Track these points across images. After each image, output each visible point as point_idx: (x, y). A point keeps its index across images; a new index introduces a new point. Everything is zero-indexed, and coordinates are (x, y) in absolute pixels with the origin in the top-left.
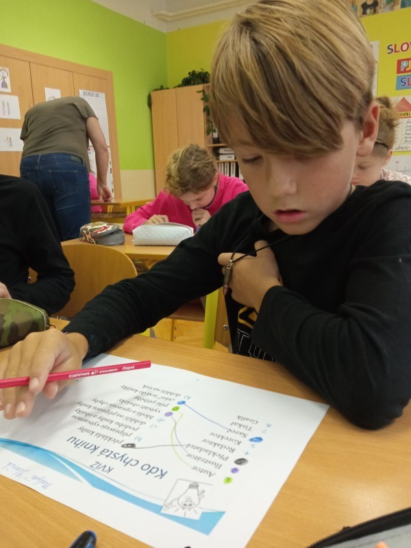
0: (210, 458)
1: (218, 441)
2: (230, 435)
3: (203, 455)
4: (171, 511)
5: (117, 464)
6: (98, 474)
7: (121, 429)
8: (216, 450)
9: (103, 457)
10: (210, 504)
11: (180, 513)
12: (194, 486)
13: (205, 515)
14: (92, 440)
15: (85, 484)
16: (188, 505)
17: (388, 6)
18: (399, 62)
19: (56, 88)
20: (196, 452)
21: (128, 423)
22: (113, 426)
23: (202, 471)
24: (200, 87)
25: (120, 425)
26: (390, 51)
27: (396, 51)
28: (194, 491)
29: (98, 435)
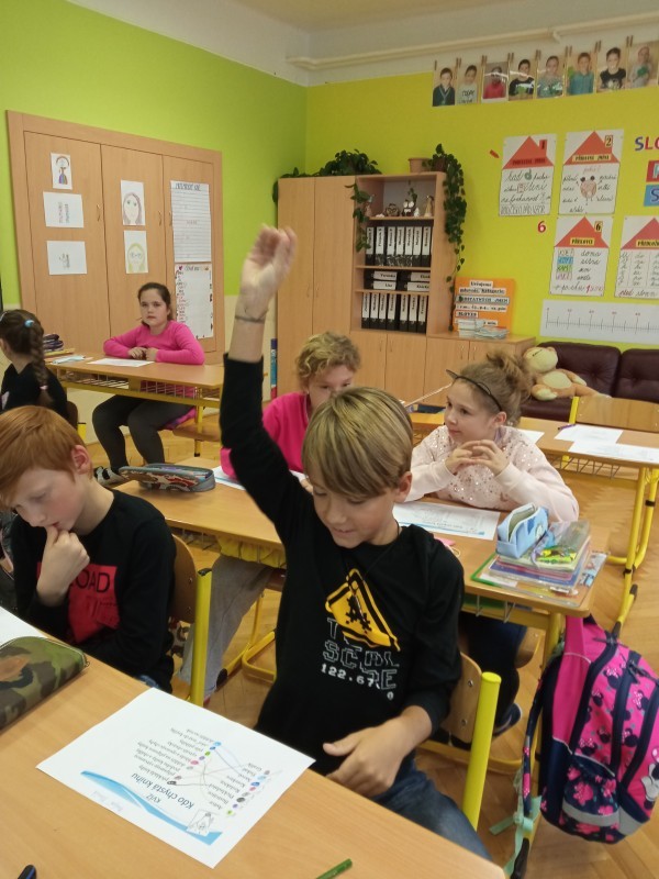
0: (222, 796)
1: (230, 782)
2: (240, 779)
3: (219, 793)
4: (192, 830)
5: (163, 796)
6: (152, 803)
7: (168, 769)
8: (228, 790)
9: (155, 790)
10: (214, 828)
11: (197, 832)
12: (208, 815)
13: (210, 834)
14: (149, 777)
15: (144, 810)
16: (202, 827)
17: (641, 80)
18: (651, 165)
19: (137, 180)
20: (214, 791)
21: (173, 764)
22: (163, 766)
23: (215, 805)
24: (351, 179)
25: (168, 766)
26: (639, 146)
27: (647, 148)
28: (207, 819)
29: (153, 773)
